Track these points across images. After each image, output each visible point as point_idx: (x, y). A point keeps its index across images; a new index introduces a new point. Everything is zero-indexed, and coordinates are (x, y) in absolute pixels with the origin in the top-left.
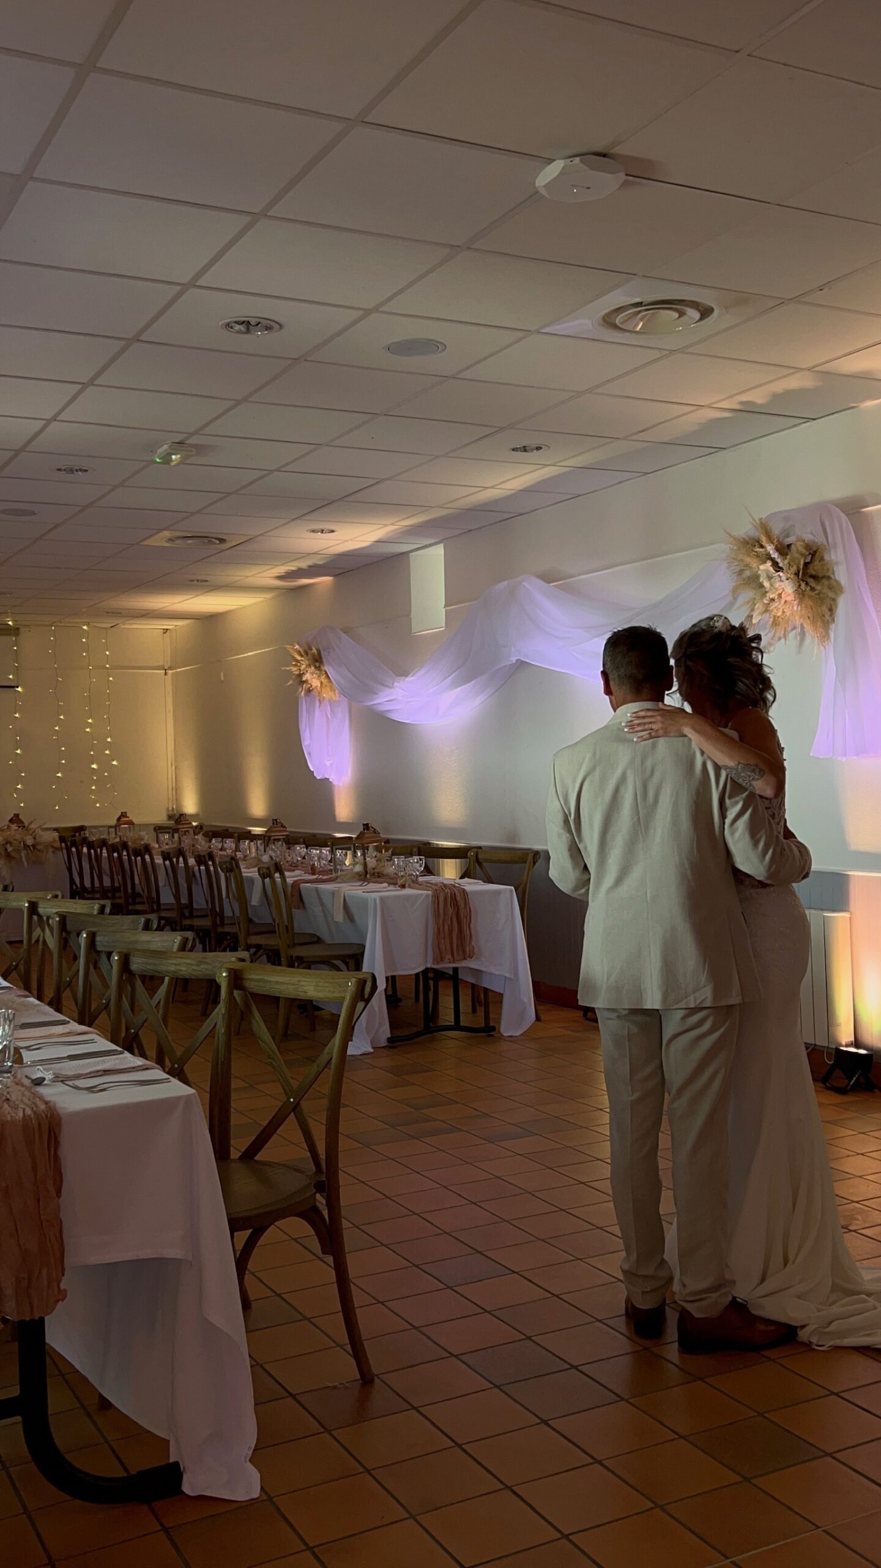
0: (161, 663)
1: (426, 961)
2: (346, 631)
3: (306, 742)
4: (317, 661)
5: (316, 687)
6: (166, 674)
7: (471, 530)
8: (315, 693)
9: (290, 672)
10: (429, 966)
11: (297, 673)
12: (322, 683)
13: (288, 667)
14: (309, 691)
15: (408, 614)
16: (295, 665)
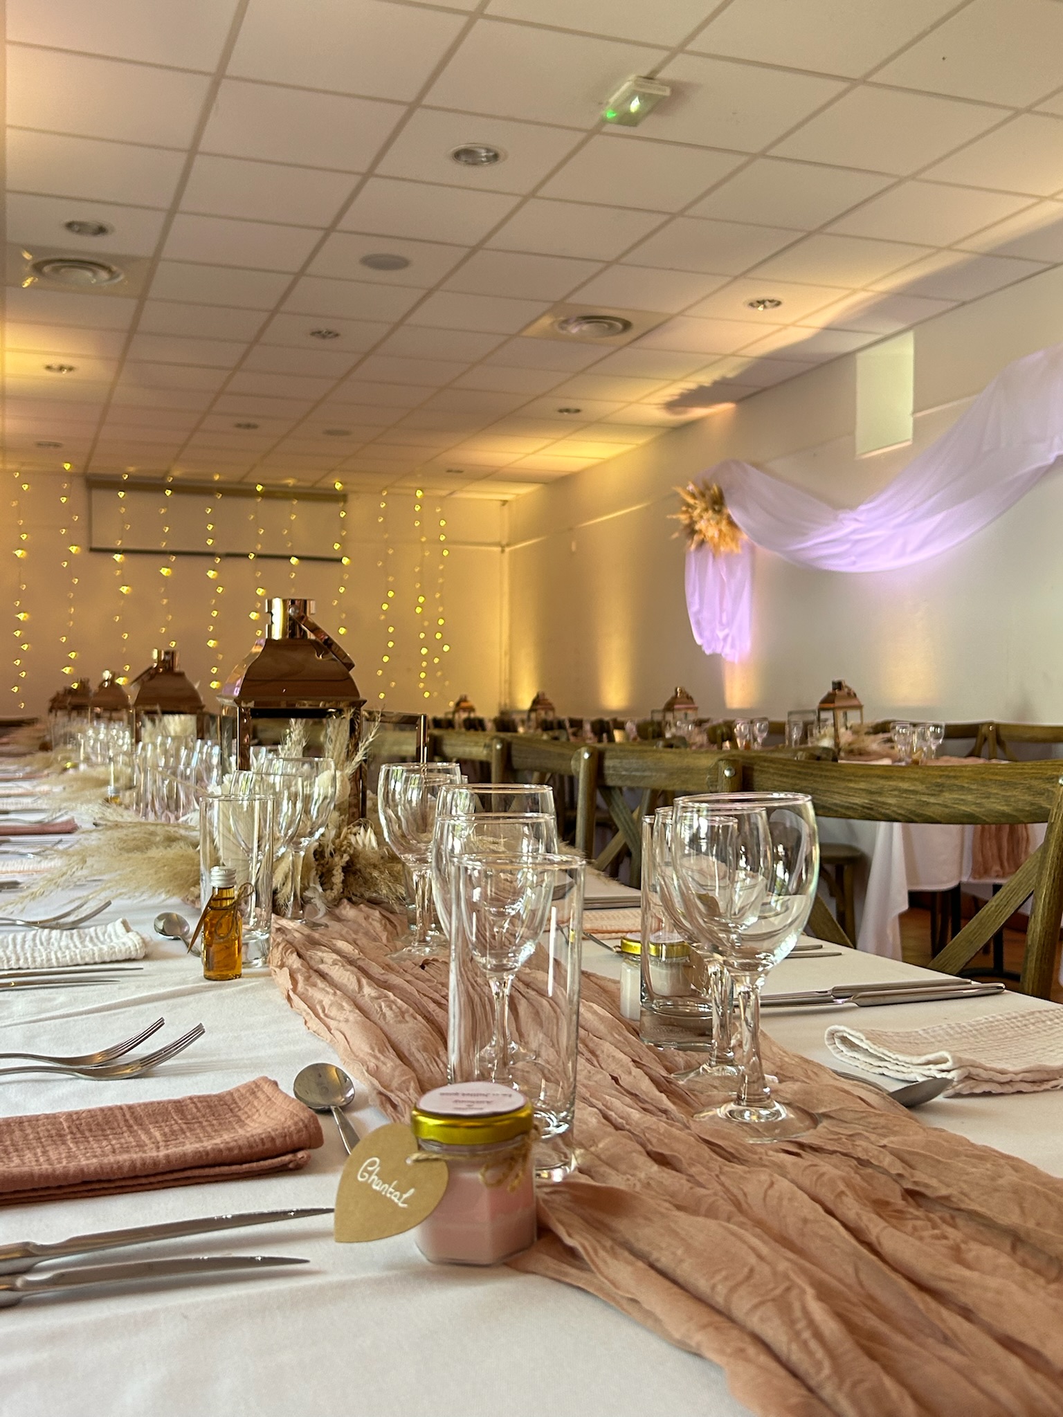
0: (497, 539)
1: (961, 873)
2: (757, 465)
3: (693, 608)
4: (717, 503)
5: (712, 538)
6: (503, 551)
7: (964, 304)
8: (708, 546)
9: (678, 521)
10: (965, 879)
11: (687, 522)
12: (720, 531)
13: (674, 513)
14: (702, 543)
15: (852, 433)
16: (687, 512)
